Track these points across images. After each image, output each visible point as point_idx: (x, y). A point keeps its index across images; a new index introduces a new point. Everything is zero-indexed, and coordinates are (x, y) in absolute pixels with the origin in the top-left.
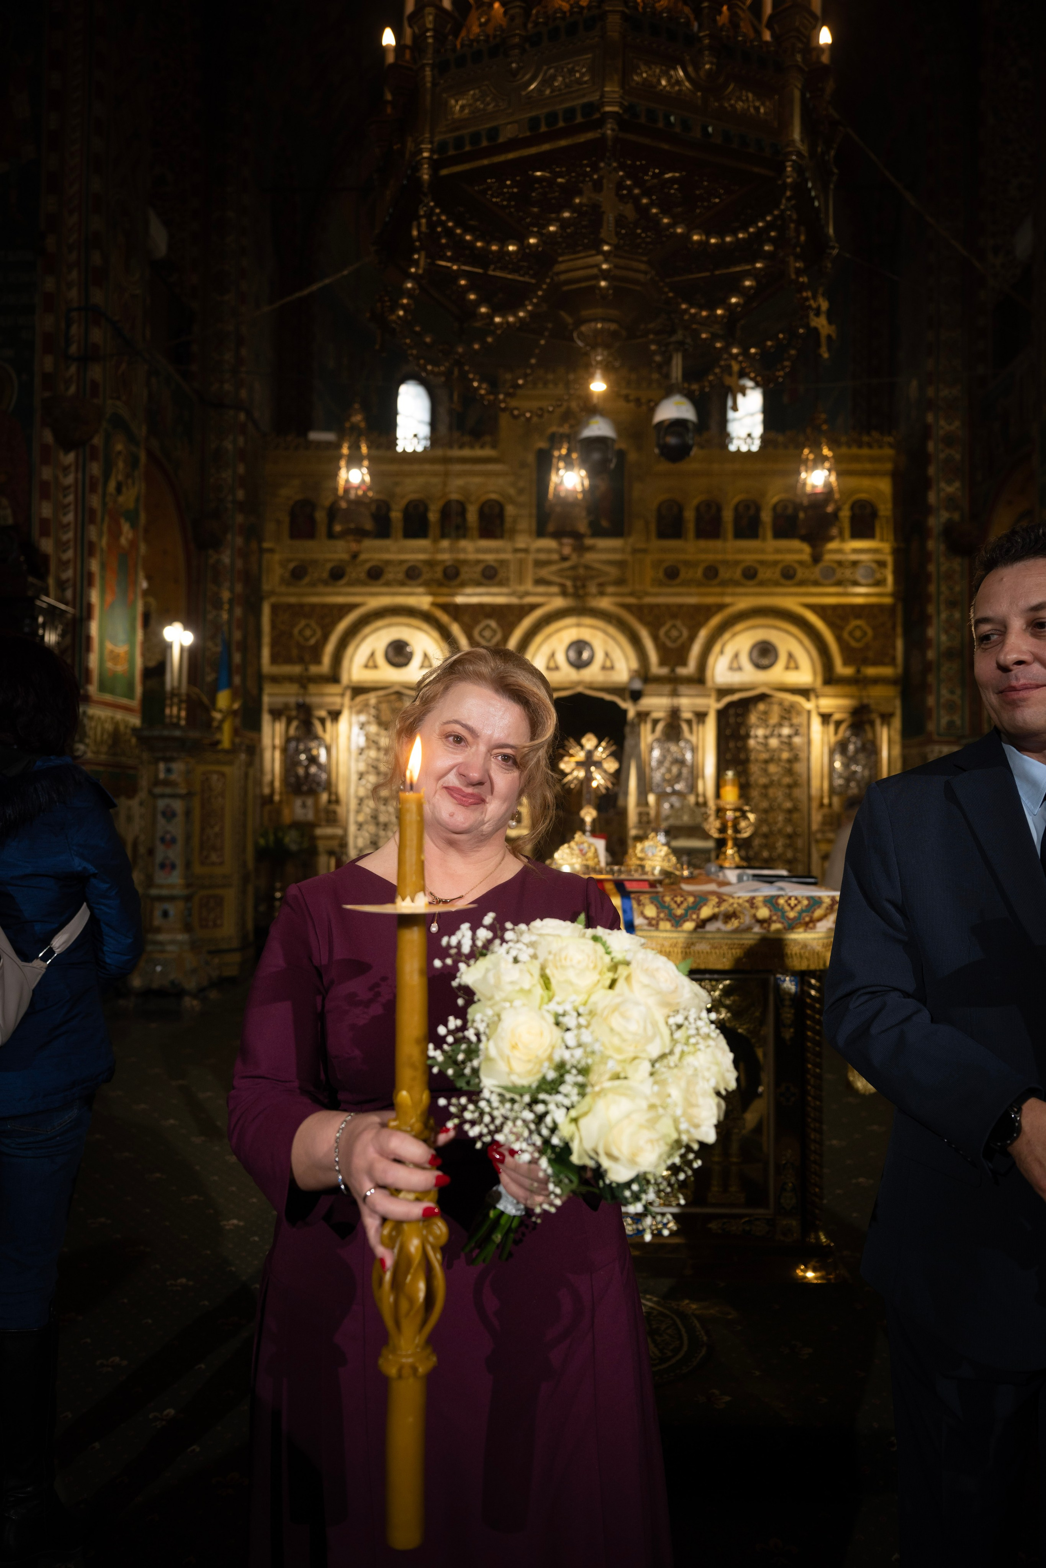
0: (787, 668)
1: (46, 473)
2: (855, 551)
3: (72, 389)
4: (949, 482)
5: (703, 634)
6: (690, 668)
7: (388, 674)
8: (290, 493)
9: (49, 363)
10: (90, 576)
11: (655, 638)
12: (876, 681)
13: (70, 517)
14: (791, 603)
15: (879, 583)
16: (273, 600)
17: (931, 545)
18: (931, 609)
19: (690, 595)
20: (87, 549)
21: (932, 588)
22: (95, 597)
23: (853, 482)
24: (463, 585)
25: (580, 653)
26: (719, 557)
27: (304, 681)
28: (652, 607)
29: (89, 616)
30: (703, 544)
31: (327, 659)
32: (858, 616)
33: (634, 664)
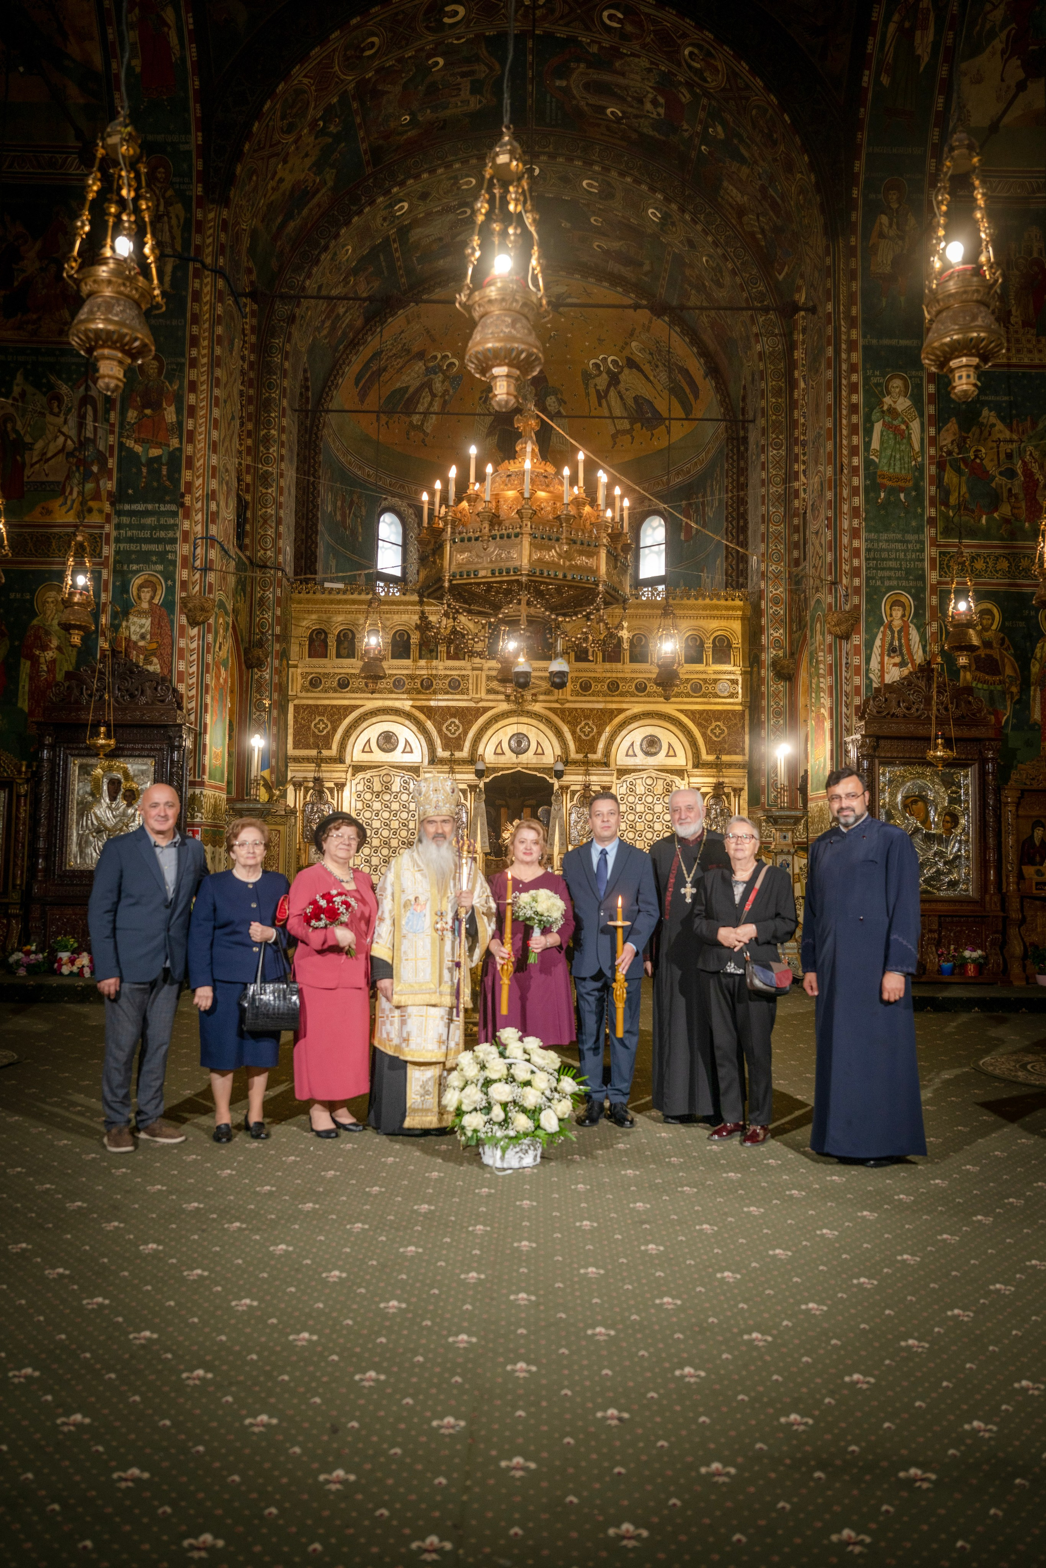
0: (667, 756)
1: (182, 643)
2: (715, 673)
3: (197, 588)
4: (776, 629)
5: (608, 729)
6: (598, 756)
7: (379, 756)
8: (308, 623)
9: (185, 574)
10: (206, 705)
11: (573, 733)
12: (730, 765)
13: (194, 669)
14: (668, 709)
15: (732, 696)
16: (296, 702)
17: (763, 671)
18: (763, 717)
19: (598, 702)
20: (204, 689)
21: (764, 703)
22: (208, 719)
23: (714, 624)
24: (435, 693)
25: (519, 743)
26: (619, 675)
27: (319, 761)
28: (571, 710)
29: (205, 732)
30: (608, 665)
31: (335, 746)
32: (718, 720)
33: (558, 752)
